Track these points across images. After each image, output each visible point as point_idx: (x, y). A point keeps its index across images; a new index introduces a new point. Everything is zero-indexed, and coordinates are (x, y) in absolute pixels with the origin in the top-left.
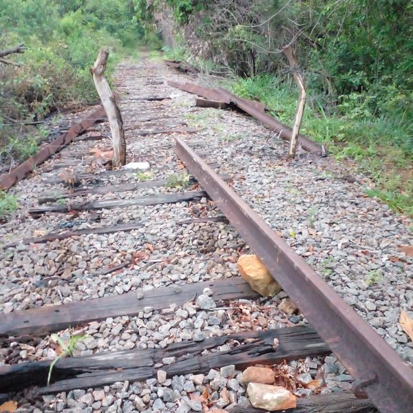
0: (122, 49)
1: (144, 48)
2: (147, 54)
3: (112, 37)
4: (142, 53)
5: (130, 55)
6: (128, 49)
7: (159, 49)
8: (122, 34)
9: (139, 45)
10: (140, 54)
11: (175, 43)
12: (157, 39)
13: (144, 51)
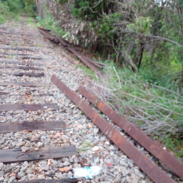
0: (8, 13)
1: (24, 14)
2: (25, 19)
3: (3, 4)
4: (22, 18)
5: (14, 17)
6: (13, 14)
7: (34, 17)
8: (10, 3)
9: (21, 12)
10: (21, 18)
11: (45, 16)
12: (32, 10)
13: (24, 16)
